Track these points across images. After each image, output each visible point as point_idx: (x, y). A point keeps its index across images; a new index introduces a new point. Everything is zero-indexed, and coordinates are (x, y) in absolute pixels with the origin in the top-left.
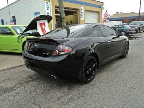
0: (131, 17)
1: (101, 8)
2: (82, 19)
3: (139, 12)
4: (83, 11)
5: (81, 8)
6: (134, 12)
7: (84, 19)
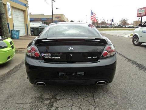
0: (43, 18)
1: (26, 6)
2: (10, 17)
3: (52, 15)
4: (10, 7)
5: (8, 3)
6: (43, 14)
7: (12, 17)
